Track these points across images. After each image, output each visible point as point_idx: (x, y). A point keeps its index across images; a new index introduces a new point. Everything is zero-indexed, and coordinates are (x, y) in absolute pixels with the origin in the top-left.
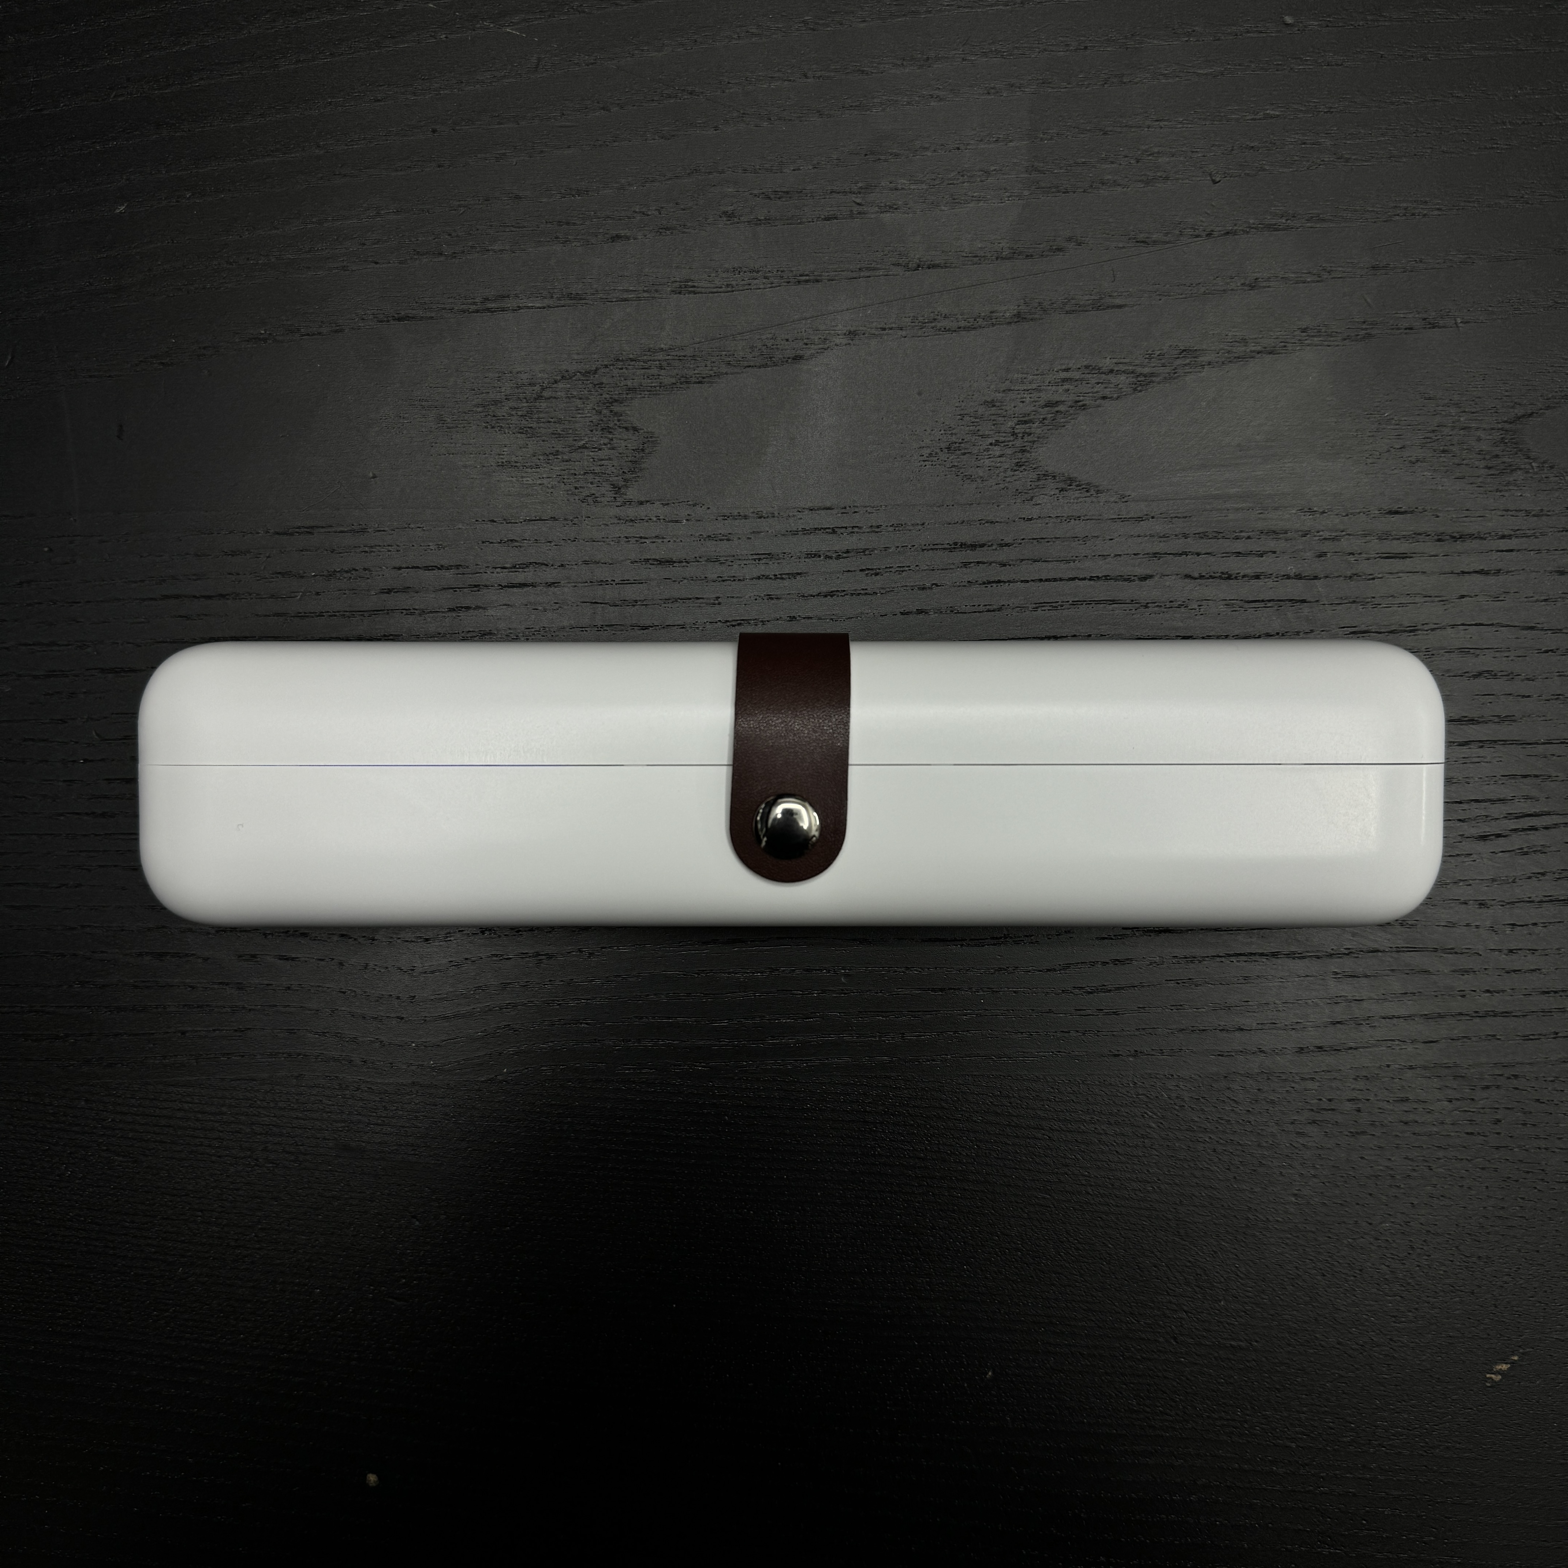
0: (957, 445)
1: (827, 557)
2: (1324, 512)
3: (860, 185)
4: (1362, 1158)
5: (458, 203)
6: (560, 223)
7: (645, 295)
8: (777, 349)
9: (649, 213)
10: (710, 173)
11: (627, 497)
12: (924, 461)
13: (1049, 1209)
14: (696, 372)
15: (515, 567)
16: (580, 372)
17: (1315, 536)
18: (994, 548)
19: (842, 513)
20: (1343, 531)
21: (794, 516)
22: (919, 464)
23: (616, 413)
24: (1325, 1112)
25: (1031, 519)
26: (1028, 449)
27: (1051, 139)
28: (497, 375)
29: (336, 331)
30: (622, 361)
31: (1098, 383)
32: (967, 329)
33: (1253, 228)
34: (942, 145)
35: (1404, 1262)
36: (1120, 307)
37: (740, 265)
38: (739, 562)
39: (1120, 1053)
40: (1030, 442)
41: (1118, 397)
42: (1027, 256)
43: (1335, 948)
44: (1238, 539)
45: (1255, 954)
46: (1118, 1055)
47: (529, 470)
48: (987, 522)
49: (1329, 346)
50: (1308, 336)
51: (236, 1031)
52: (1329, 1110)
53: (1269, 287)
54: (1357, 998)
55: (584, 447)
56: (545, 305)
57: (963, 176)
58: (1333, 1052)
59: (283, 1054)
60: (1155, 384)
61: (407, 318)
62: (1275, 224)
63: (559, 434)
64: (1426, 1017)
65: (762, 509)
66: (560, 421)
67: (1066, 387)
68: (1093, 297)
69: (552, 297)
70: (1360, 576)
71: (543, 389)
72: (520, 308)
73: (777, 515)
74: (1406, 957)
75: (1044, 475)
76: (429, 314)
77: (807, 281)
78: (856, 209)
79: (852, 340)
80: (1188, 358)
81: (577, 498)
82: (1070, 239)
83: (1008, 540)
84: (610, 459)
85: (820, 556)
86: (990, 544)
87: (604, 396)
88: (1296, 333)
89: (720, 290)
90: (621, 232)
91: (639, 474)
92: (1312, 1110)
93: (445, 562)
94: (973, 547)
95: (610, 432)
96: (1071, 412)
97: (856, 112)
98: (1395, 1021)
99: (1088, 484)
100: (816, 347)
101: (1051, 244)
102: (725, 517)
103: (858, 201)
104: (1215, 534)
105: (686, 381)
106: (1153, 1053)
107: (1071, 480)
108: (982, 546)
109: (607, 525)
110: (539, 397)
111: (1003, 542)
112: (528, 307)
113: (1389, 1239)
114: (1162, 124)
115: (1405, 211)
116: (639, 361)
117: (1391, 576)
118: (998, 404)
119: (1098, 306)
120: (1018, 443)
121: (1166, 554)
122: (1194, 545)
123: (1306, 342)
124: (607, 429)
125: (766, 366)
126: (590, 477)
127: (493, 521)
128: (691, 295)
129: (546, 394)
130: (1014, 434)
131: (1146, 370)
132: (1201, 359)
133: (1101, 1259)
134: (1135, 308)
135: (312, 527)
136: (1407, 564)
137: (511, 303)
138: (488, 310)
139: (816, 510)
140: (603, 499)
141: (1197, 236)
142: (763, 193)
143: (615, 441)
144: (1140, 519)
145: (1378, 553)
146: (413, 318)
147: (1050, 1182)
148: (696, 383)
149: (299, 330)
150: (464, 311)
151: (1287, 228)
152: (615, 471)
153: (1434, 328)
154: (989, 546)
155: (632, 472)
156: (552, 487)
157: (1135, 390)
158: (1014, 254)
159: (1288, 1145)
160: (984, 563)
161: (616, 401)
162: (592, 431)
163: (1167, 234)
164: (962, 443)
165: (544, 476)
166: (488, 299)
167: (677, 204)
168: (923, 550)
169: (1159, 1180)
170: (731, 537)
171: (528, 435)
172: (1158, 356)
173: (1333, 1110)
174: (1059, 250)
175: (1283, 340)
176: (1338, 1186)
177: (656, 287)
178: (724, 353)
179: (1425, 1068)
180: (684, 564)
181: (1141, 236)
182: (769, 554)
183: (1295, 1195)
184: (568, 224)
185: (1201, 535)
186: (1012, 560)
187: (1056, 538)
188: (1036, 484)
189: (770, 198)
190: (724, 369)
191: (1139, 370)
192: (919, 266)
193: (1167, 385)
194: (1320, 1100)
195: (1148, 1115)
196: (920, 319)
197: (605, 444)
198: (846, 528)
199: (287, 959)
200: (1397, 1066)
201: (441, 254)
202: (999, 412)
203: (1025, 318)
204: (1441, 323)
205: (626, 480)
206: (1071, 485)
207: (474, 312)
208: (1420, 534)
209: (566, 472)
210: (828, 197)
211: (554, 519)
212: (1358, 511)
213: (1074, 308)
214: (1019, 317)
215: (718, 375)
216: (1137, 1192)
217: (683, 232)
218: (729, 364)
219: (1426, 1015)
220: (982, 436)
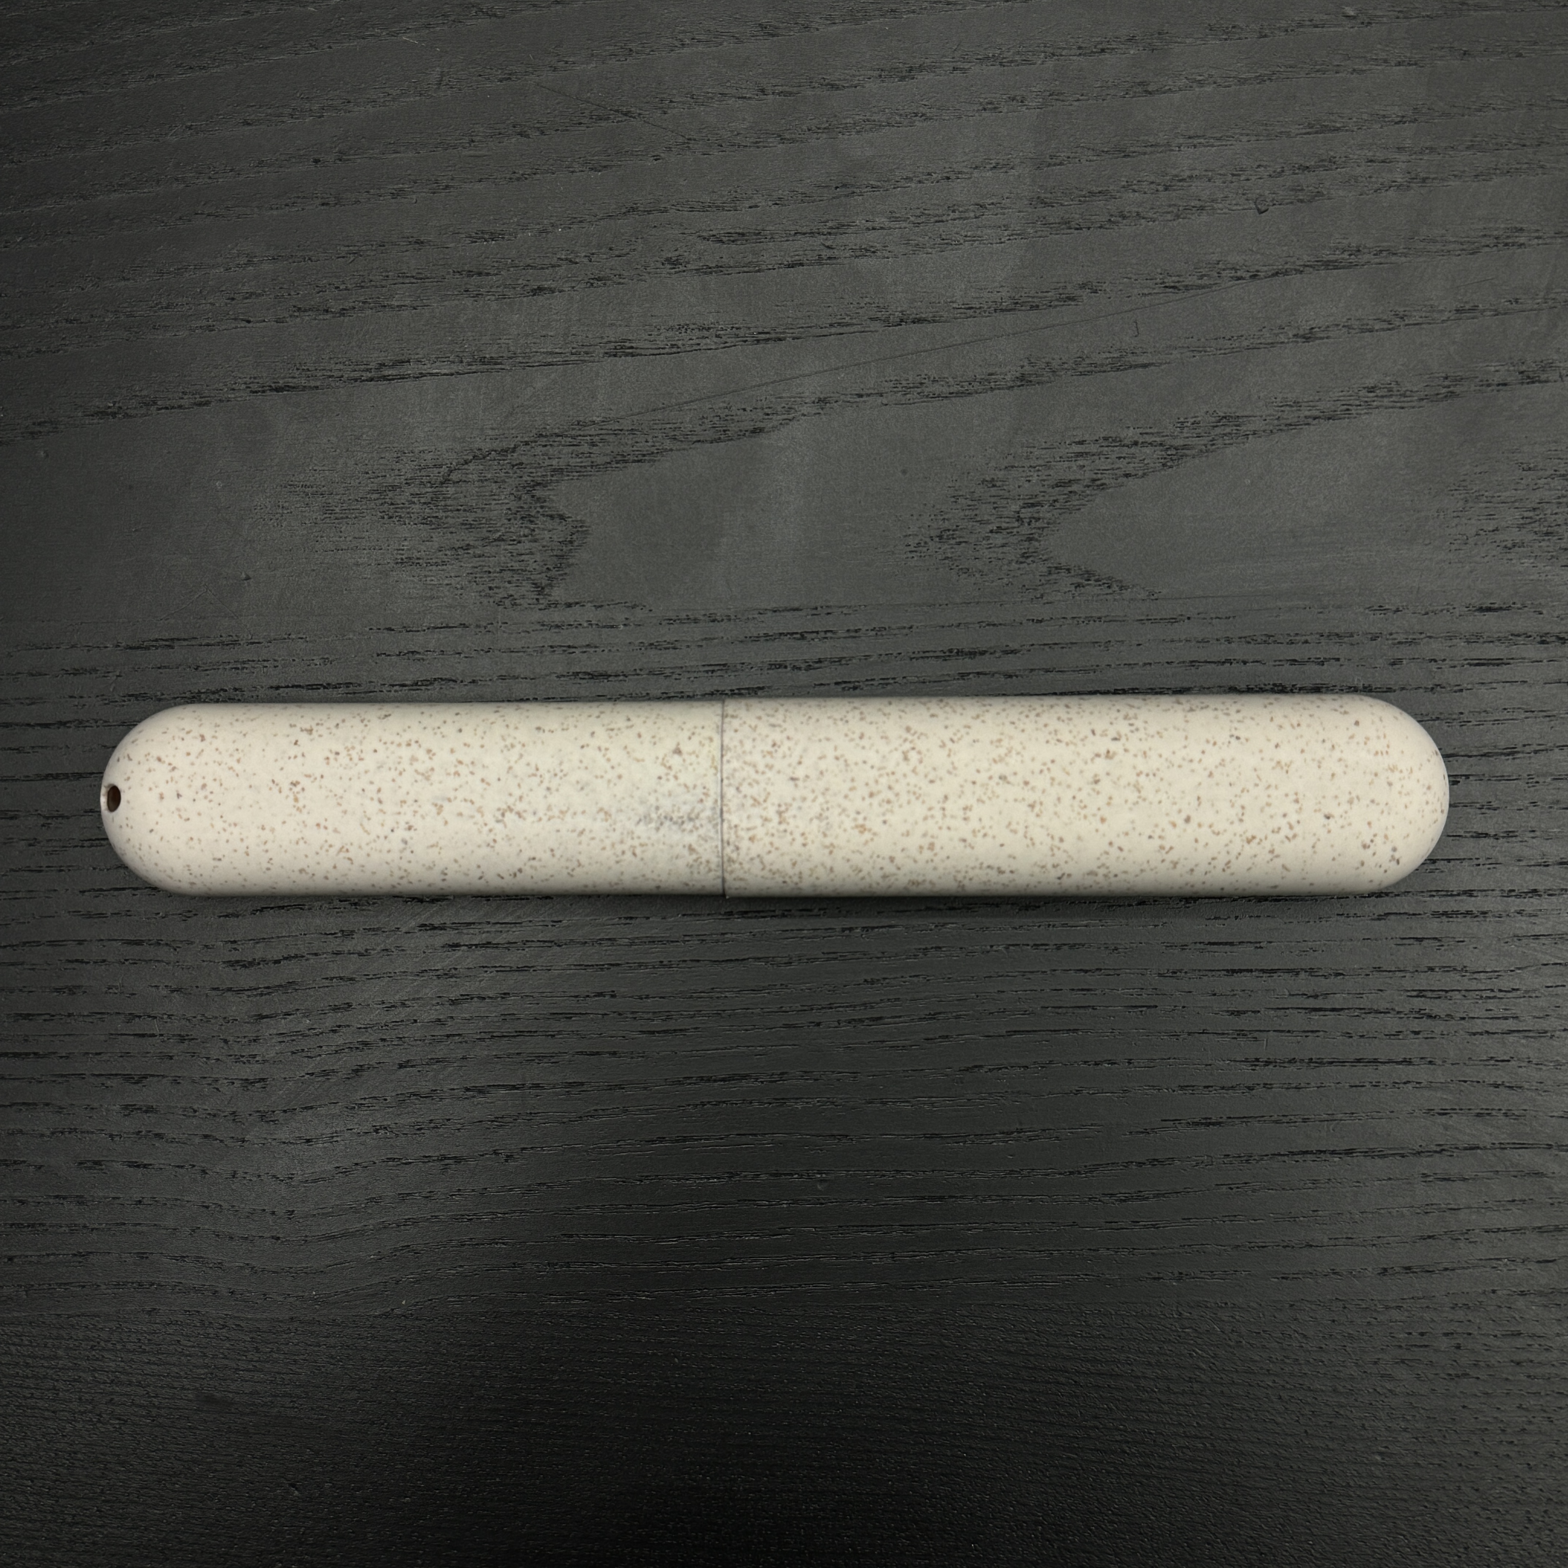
0: (951, 532)
1: (795, 668)
2: (1398, 610)
3: (830, 224)
4: (1464, 1407)
5: (347, 249)
6: (470, 274)
7: (573, 358)
8: (732, 419)
9: (577, 260)
10: (649, 212)
11: (551, 598)
12: (911, 552)
13: (1076, 1472)
14: (635, 448)
15: (416, 684)
16: (495, 451)
17: (1387, 639)
18: (997, 655)
19: (813, 615)
20: (1421, 633)
21: (754, 618)
22: (905, 556)
23: (538, 499)
24: (1416, 1349)
25: (1041, 621)
26: (1036, 536)
27: (1061, 164)
28: (395, 455)
29: (200, 404)
30: (546, 436)
31: (1119, 458)
32: (959, 394)
33: (1307, 266)
34: (929, 174)
35: (1520, 1538)
36: (1145, 366)
37: (688, 322)
38: (688, 675)
39: (1161, 1275)
40: (1039, 528)
41: (1145, 474)
42: (1032, 307)
43: (1424, 1144)
44: (1292, 643)
45: (1325, 1152)
46: (1159, 1278)
47: (434, 568)
48: (988, 625)
49: (1403, 408)
50: (1377, 396)
51: (75, 1255)
52: (1421, 1346)
53: (1328, 338)
54: (1452, 1206)
55: (500, 539)
56: (453, 371)
57: (954, 211)
58: (1424, 1274)
59: (133, 1283)
60: (1188, 458)
61: (287, 388)
62: (1336, 261)
63: (471, 524)
64: (1540, 1230)
65: (715, 611)
66: (470, 510)
67: (1081, 463)
68: (1111, 355)
69: (462, 362)
70: (1444, 688)
71: (451, 471)
72: (423, 375)
73: (733, 617)
74: (1515, 1155)
75: (1056, 568)
76: (313, 384)
77: (768, 340)
78: (826, 253)
79: (822, 409)
80: (1229, 426)
81: (491, 600)
82: (1083, 286)
83: (1014, 645)
84: (532, 553)
85: (786, 667)
86: (992, 651)
87: (524, 479)
88: (1361, 393)
89: (662, 351)
90: (544, 283)
91: (567, 571)
92: (1400, 1347)
93: (333, 680)
94: (972, 654)
95: (531, 522)
96: (1088, 492)
97: (824, 136)
98: (1501, 1235)
99: (1110, 578)
100: (779, 417)
101: (1061, 291)
102: (670, 621)
103: (828, 243)
104: (1264, 638)
105: (623, 460)
106: (1202, 1275)
107: (1088, 575)
108: (983, 653)
109: (528, 632)
110: (446, 481)
111: (1007, 649)
112: (431, 374)
113: (1501, 1509)
114: (1196, 141)
115: (1495, 241)
116: (566, 436)
117: (1483, 687)
118: (998, 484)
119: (1118, 366)
120: (1025, 530)
121: (1206, 662)
122: (1239, 651)
123: (1375, 403)
124: (529, 518)
125: (719, 440)
126: (507, 575)
127: (390, 629)
128: (629, 359)
129: (454, 477)
130: (1019, 519)
131: (1179, 442)
132: (1244, 428)
133: (1141, 1534)
134: (1163, 367)
135: (172, 640)
136: (1503, 672)
137: (410, 369)
138: (385, 378)
139: (780, 611)
140: (521, 601)
141: (1239, 278)
142: (714, 236)
143: (537, 531)
144: (1173, 621)
145: (1466, 660)
146: (294, 388)
147: (1077, 1438)
148: (634, 461)
149: (155, 403)
150: (356, 380)
151: (1351, 266)
152: (537, 567)
153: (1533, 382)
154: (991, 654)
155: (559, 568)
156: (462, 588)
157: (1164, 465)
158: (1016, 305)
159: (1371, 1390)
160: (986, 674)
161: (539, 484)
162: (509, 520)
163: (1201, 277)
164: (956, 530)
165: (453, 575)
166: (384, 365)
167: (611, 249)
168: (911, 659)
169: (1211, 1435)
170: (678, 645)
171: (433, 527)
172: (1193, 424)
173: (1426, 1346)
174: (1072, 299)
175: (1344, 403)
176: (1435, 1442)
177: (586, 349)
178: (668, 426)
179: (1541, 1294)
180: (621, 678)
181: (1169, 281)
182: (724, 665)
183: (1381, 1454)
184: (480, 274)
185: (1248, 639)
186: (1020, 670)
187: (1072, 643)
188: (1047, 578)
189: (722, 241)
190: (668, 444)
191: (1169, 441)
192: (902, 321)
193: (1204, 459)
194: (1410, 1334)
195: (1196, 1353)
196: (904, 383)
197: (525, 536)
198: (817, 632)
199: (138, 1166)
200: (1505, 1292)
201: (327, 311)
202: (1001, 493)
203: (1031, 381)
204: (1543, 377)
205: (550, 578)
206: (1089, 580)
207: (367, 380)
208: (1519, 635)
209: (478, 570)
210: (791, 239)
211: (464, 626)
212: (1440, 608)
213: (1089, 369)
214: (1023, 380)
215: (661, 452)
216: (1184, 1450)
217: (619, 283)
218: (674, 438)
219: (1540, 1228)
220: (980, 522)
